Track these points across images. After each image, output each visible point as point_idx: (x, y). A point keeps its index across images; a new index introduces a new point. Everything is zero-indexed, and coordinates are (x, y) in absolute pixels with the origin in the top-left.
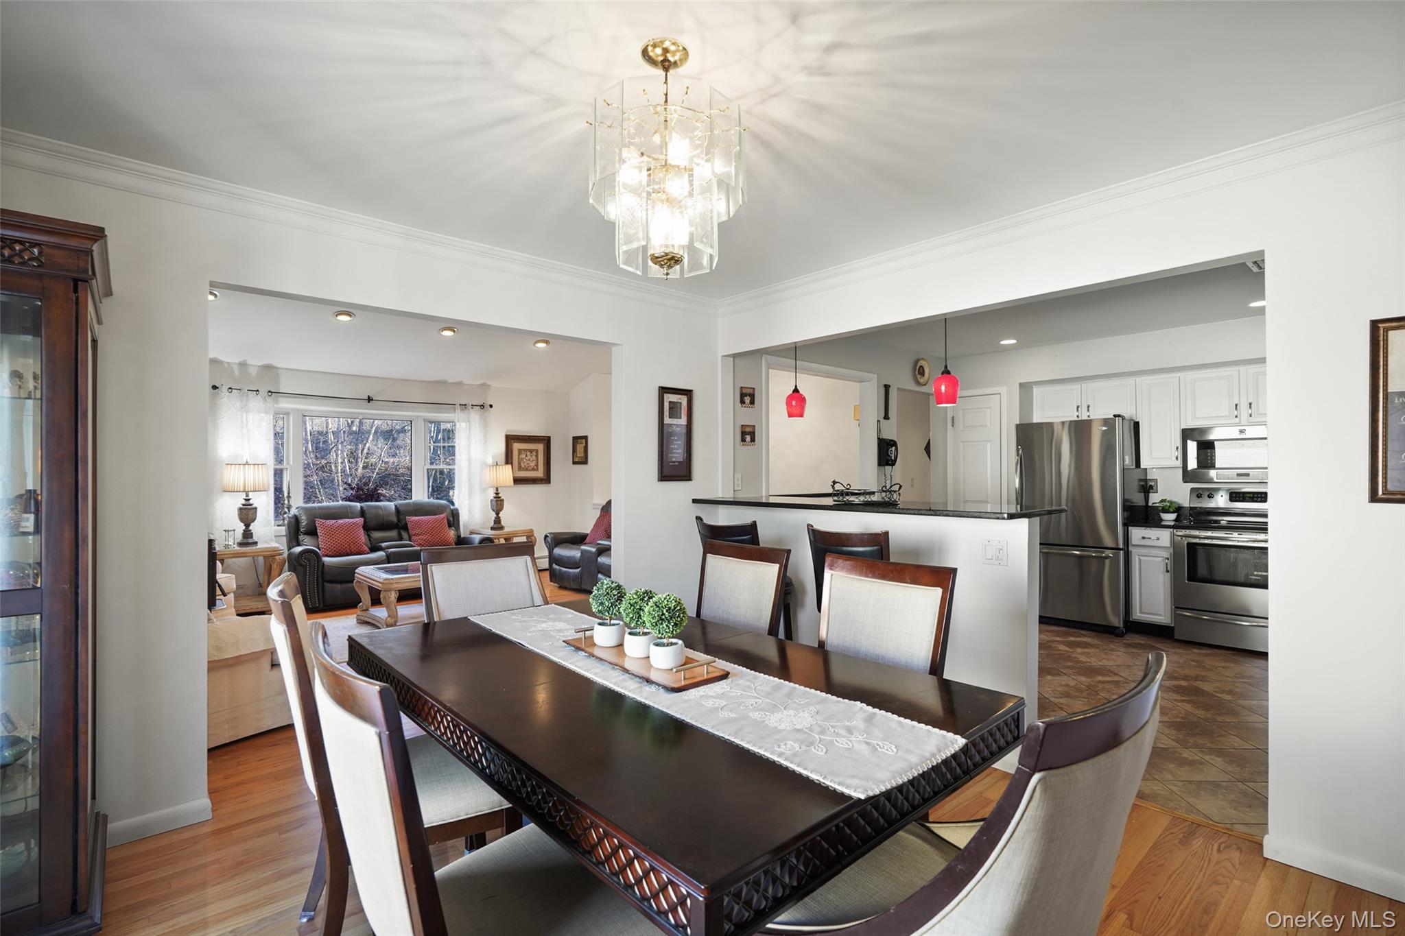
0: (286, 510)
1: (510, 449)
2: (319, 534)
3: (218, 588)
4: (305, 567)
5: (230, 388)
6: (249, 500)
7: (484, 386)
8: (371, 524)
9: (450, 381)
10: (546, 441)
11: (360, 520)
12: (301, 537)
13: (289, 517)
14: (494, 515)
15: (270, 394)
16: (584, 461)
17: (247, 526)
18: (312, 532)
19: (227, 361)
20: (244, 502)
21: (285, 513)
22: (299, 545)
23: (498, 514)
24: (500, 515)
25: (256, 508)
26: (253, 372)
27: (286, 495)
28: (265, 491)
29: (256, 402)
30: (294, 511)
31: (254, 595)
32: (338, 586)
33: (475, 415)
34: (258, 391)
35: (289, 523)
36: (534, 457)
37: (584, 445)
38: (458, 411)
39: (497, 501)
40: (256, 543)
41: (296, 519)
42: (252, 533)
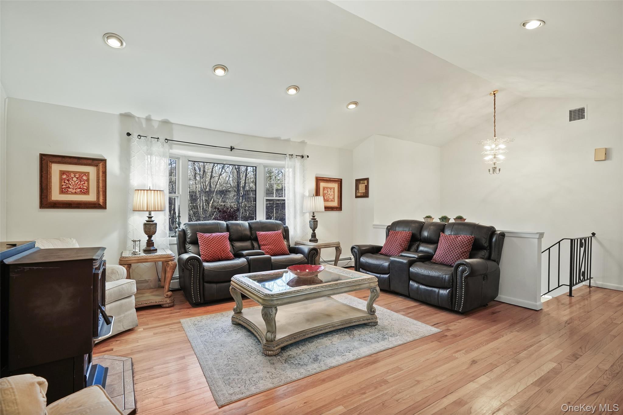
0: (177, 225)
1: (318, 187)
2: (199, 244)
3: (100, 316)
4: (190, 271)
5: (139, 135)
6: (151, 217)
7: (303, 143)
8: (234, 237)
9: (282, 138)
10: (340, 182)
11: (226, 234)
12: (187, 246)
13: (179, 231)
14: (311, 231)
15: (166, 141)
16: (366, 195)
17: (150, 237)
18: (195, 242)
19: (138, 116)
20: (147, 219)
21: (177, 228)
22: (186, 252)
23: (314, 230)
24: (315, 232)
25: (156, 224)
26: (156, 125)
27: (177, 215)
28: (162, 211)
29: (157, 147)
30: (182, 227)
31: (155, 288)
32: (214, 286)
33: (298, 162)
34: (158, 138)
35: (179, 235)
36: (332, 192)
37: (366, 184)
38: (288, 158)
39: (314, 221)
40: (156, 250)
41: (184, 231)
42: (153, 243)
